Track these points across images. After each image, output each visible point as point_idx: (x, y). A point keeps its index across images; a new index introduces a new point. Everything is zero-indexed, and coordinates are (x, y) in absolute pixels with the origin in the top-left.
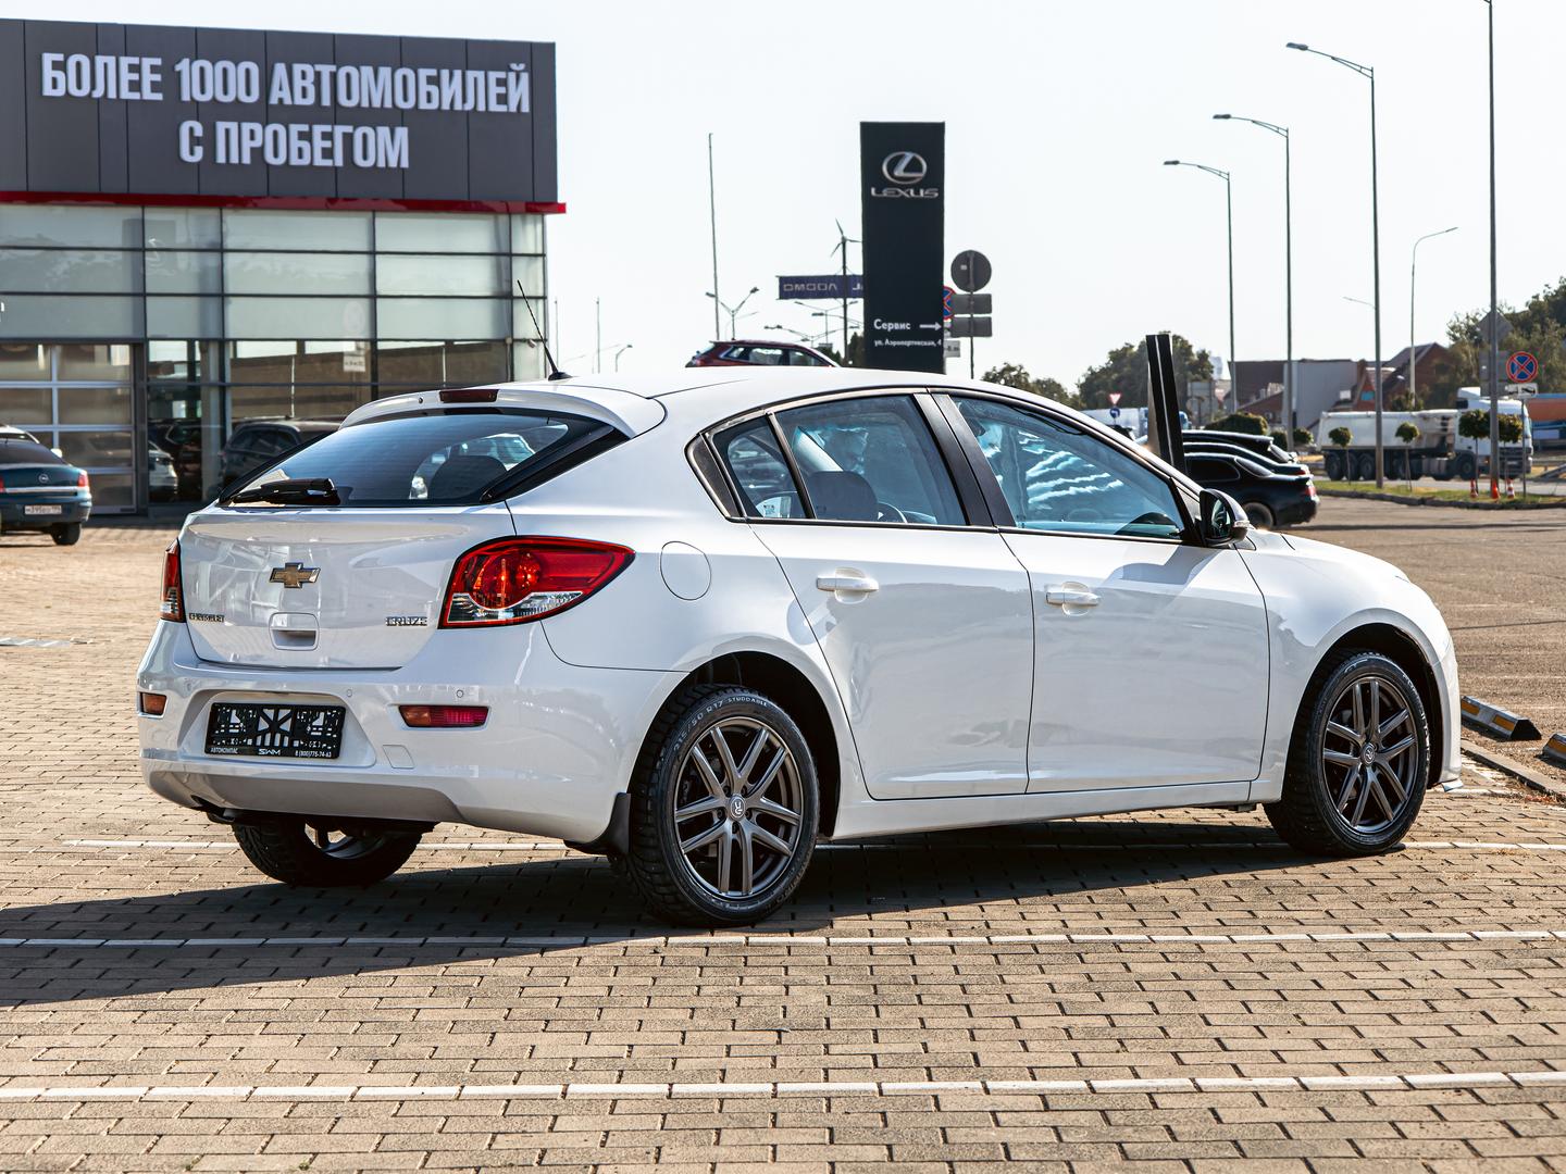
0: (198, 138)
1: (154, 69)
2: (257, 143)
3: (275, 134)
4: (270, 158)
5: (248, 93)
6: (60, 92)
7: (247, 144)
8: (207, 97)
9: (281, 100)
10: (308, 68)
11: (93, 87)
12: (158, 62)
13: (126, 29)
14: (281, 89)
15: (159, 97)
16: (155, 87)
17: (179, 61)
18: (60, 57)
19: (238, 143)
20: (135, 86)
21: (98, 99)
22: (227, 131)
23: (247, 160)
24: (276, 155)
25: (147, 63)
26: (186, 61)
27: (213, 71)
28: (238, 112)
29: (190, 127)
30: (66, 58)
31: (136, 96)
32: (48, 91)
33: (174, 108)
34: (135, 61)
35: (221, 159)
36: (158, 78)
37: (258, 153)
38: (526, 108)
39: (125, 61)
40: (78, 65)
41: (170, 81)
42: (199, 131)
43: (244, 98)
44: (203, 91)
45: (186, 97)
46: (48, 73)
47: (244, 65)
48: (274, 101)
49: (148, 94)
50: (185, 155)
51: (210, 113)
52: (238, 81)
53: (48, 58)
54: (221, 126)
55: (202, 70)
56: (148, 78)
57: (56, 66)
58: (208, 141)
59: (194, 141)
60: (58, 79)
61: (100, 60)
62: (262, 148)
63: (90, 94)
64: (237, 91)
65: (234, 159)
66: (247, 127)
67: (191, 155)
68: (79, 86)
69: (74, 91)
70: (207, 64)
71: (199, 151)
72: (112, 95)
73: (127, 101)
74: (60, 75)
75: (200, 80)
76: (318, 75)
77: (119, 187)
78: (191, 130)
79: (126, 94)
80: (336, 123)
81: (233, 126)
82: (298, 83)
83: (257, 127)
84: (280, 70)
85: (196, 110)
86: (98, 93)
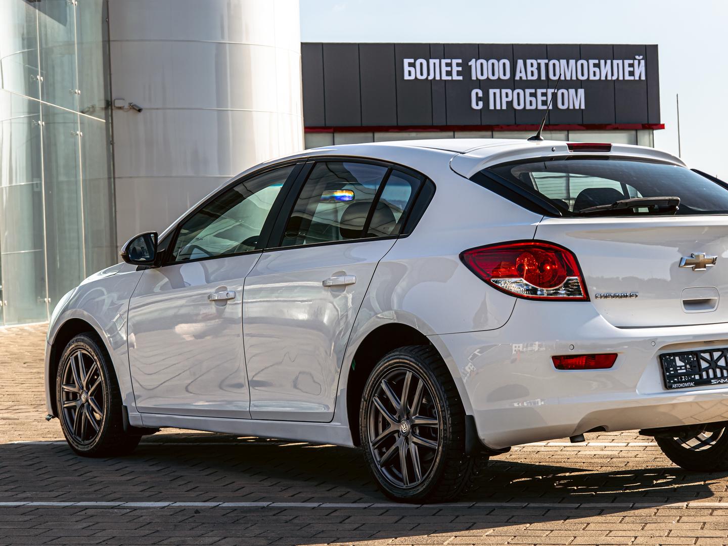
0: (480, 97)
1: (458, 65)
2: (510, 99)
3: (518, 94)
4: (515, 106)
5: (505, 75)
6: (412, 77)
7: (504, 100)
8: (484, 77)
9: (521, 77)
10: (534, 62)
11: (428, 74)
12: (460, 61)
13: (444, 46)
14: (521, 72)
15: (461, 78)
16: (459, 73)
17: (470, 61)
18: (412, 61)
19: (499, 99)
20: (449, 73)
21: (431, 80)
22: (495, 94)
23: (504, 107)
24: (519, 104)
25: (455, 62)
26: (474, 60)
27: (487, 65)
28: (500, 84)
29: (476, 92)
30: (415, 61)
31: (449, 78)
32: (406, 77)
33: (468, 83)
34: (449, 61)
35: (492, 107)
36: (460, 69)
37: (510, 104)
38: (643, 78)
39: (444, 61)
40: (421, 64)
41: (466, 71)
42: (480, 95)
43: (502, 77)
44: (482, 74)
45: (474, 78)
46: (407, 68)
47: (502, 61)
48: (517, 78)
49: (455, 77)
50: (474, 106)
51: (486, 85)
52: (499, 69)
53: (406, 61)
54: (491, 91)
55: (482, 64)
56: (455, 69)
57: (410, 65)
58: (485, 98)
59: (478, 99)
60: (412, 71)
61: (432, 61)
62: (512, 101)
63: (427, 78)
64: (499, 74)
65: (498, 107)
66: (504, 91)
67: (477, 106)
68: (422, 74)
69: (419, 77)
70: (484, 61)
71: (481, 103)
72: (438, 78)
73: (445, 80)
74: (412, 69)
75: (480, 69)
76: (539, 65)
77: (443, 123)
78: (477, 94)
79: (444, 77)
80: (548, 88)
81: (497, 91)
82: (529, 69)
83: (509, 91)
84: (520, 63)
85: (479, 84)
86: (431, 77)
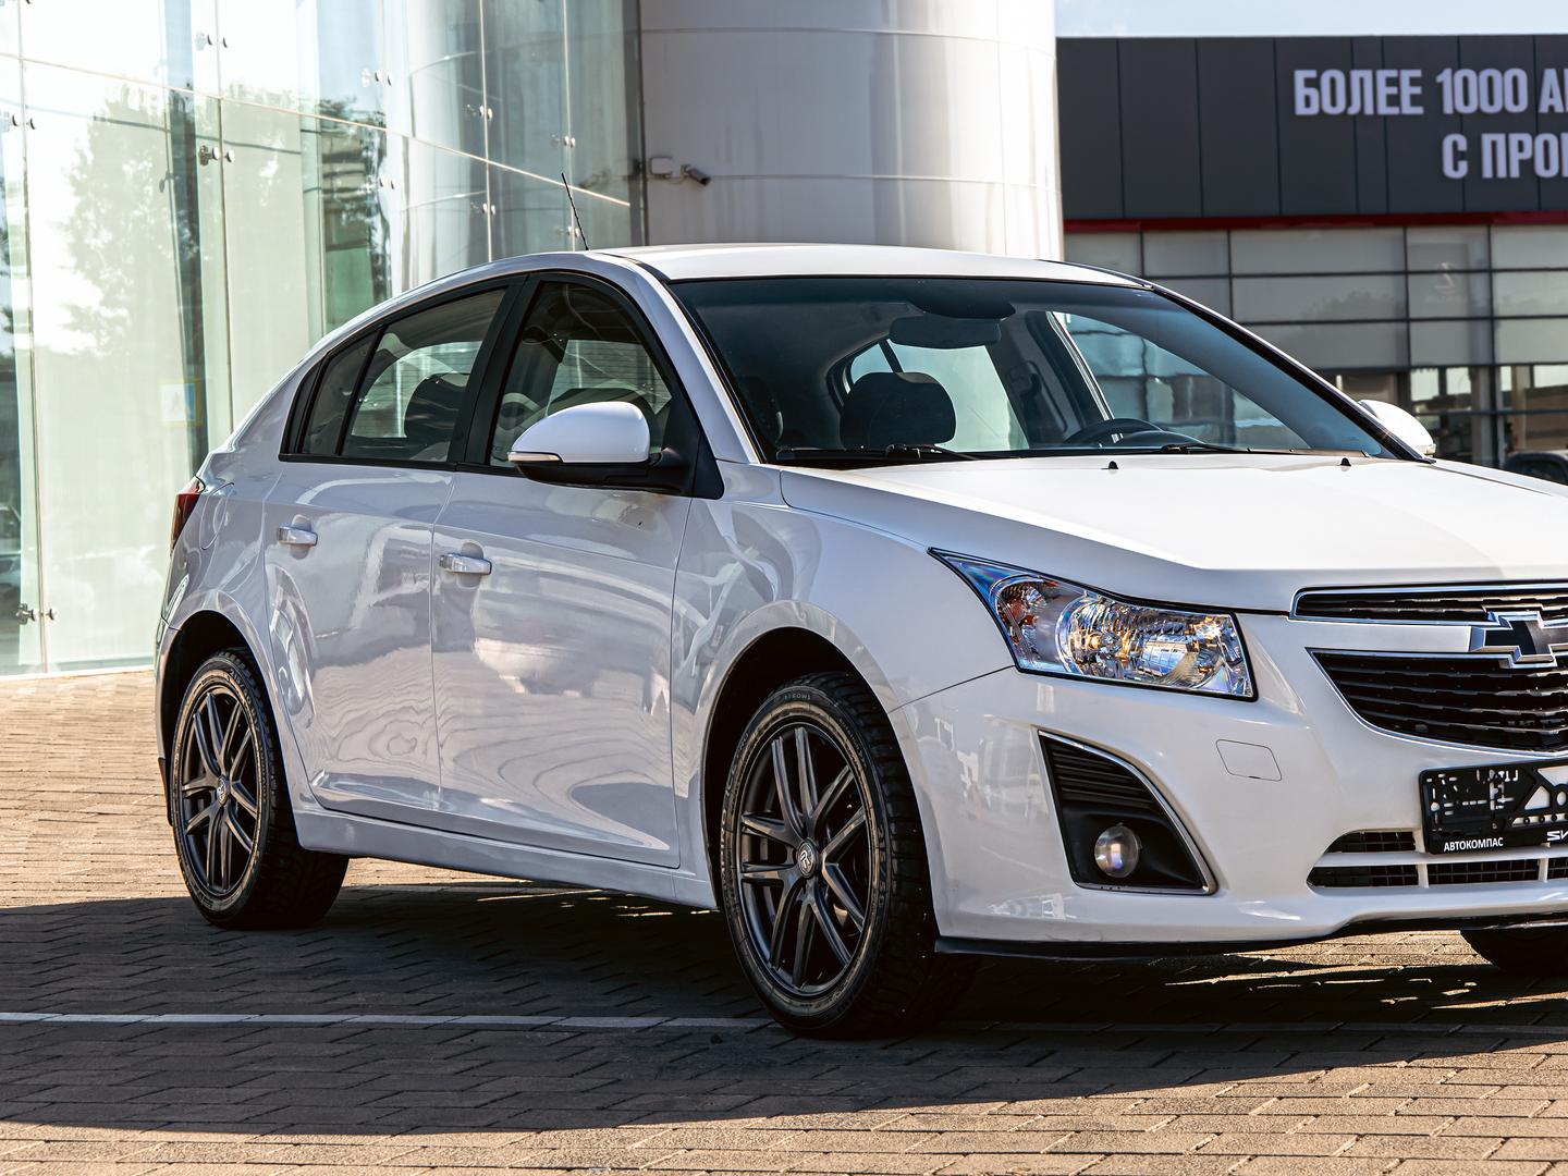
0: (1462, 153)
1: (1413, 82)
2: (1527, 155)
3: (1546, 145)
4: (1540, 170)
5: (1516, 102)
6: (1314, 110)
7: (1516, 157)
8: (1471, 109)
9: (1551, 108)
11: (1349, 103)
12: (1417, 73)
13: (1383, 41)
14: (1551, 96)
15: (1419, 110)
16: (1415, 100)
17: (1440, 72)
18: (1312, 74)
19: (1504, 155)
20: (1394, 100)
21: (1354, 117)
22: (1494, 144)
23: (1515, 173)
24: (1547, 166)
25: (1406, 75)
26: (1447, 72)
27: (1477, 81)
28: (1505, 122)
29: (1454, 141)
30: (1319, 75)
31: (1394, 111)
32: (1301, 109)
33: (1435, 121)
34: (1393, 73)
35: (1487, 173)
36: (1417, 90)
37: (1527, 165)
39: (1383, 75)
40: (1333, 81)
41: (1431, 94)
42: (1463, 145)
43: (1511, 108)
44: (1466, 102)
45: (1448, 110)
46: (1301, 91)
47: (1510, 73)
48: (1544, 109)
49: (1408, 109)
50: (1449, 171)
51: (1474, 125)
52: (1506, 89)
53: (1301, 76)
54: (1487, 139)
55: (1465, 80)
56: (1408, 91)
57: (1309, 83)
58: (1473, 155)
59: (1458, 156)
60: (1311, 97)
61: (1356, 75)
62: (1531, 161)
63: (1345, 112)
64: (1504, 101)
65: (1502, 173)
66: (1515, 138)
67: (1455, 171)
68: (1334, 103)
69: (1328, 109)
70: (1470, 74)
71: (1463, 165)
72: (1369, 110)
73: (1386, 117)
74: (1313, 92)
75: (1462, 91)
77: (1378, 207)
78: (1455, 145)
79: (1384, 109)
81: (1500, 138)
83: (1526, 138)
84: (1550, 75)
85: (1460, 122)
86: (1354, 110)
